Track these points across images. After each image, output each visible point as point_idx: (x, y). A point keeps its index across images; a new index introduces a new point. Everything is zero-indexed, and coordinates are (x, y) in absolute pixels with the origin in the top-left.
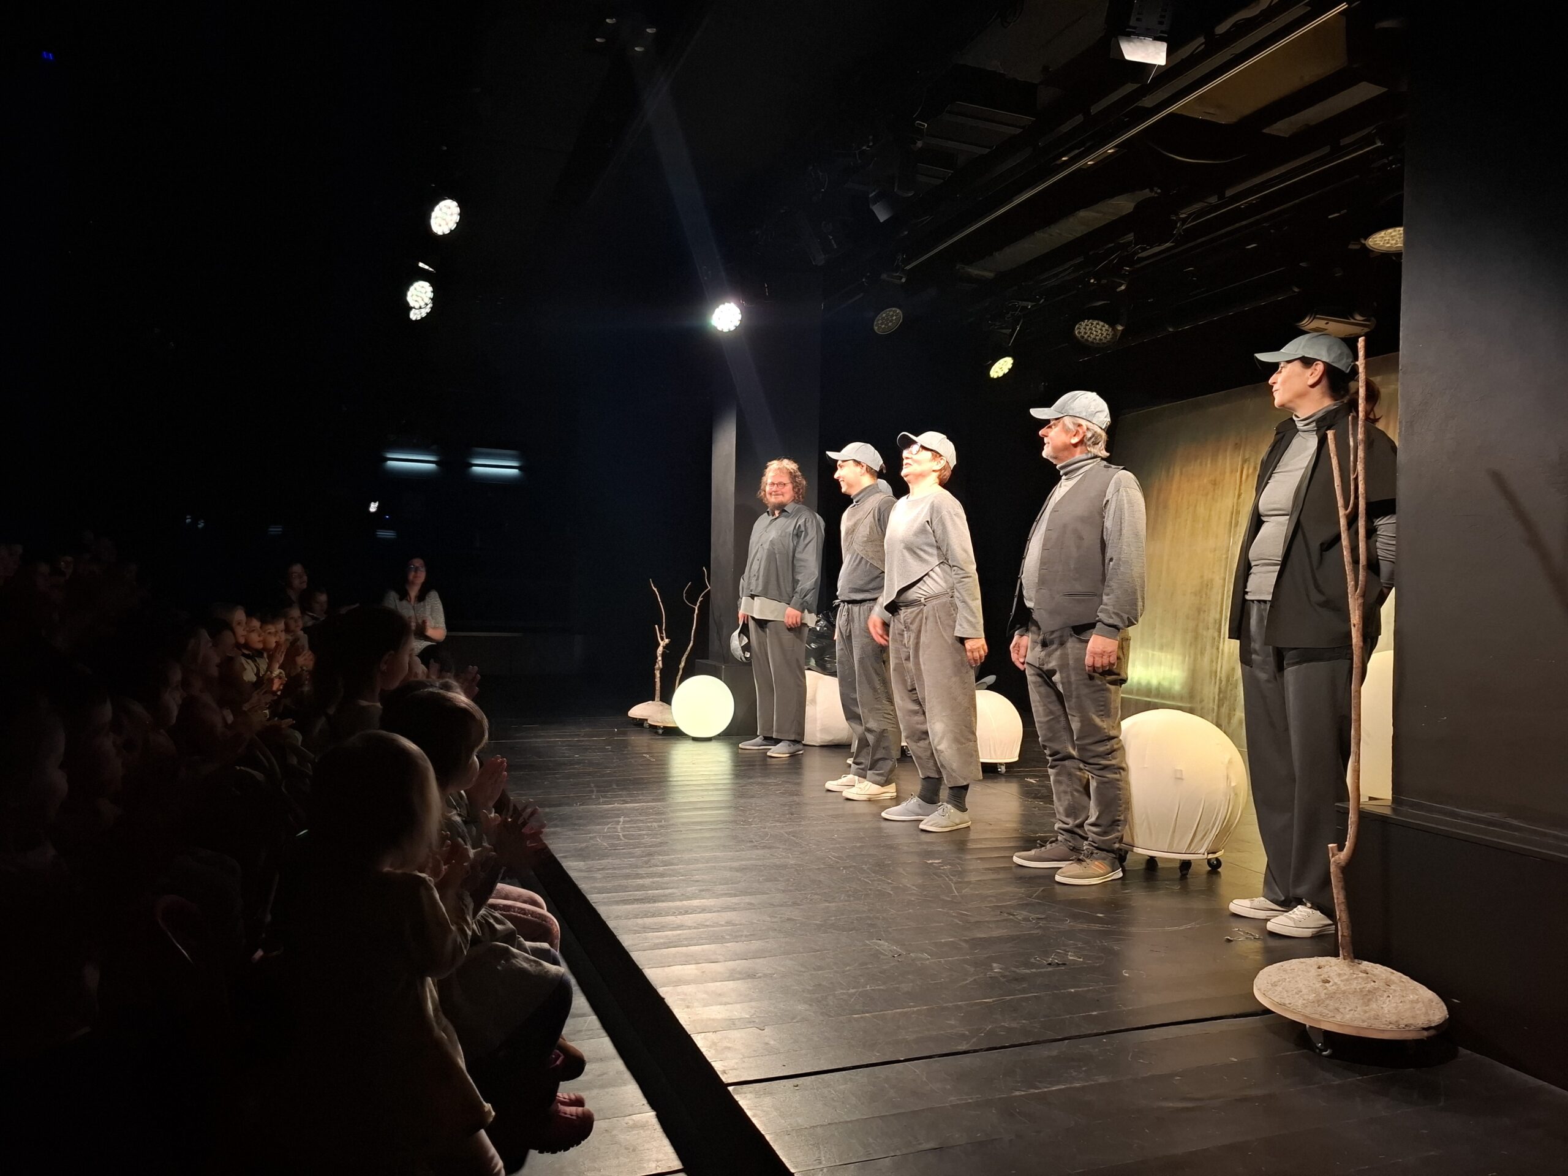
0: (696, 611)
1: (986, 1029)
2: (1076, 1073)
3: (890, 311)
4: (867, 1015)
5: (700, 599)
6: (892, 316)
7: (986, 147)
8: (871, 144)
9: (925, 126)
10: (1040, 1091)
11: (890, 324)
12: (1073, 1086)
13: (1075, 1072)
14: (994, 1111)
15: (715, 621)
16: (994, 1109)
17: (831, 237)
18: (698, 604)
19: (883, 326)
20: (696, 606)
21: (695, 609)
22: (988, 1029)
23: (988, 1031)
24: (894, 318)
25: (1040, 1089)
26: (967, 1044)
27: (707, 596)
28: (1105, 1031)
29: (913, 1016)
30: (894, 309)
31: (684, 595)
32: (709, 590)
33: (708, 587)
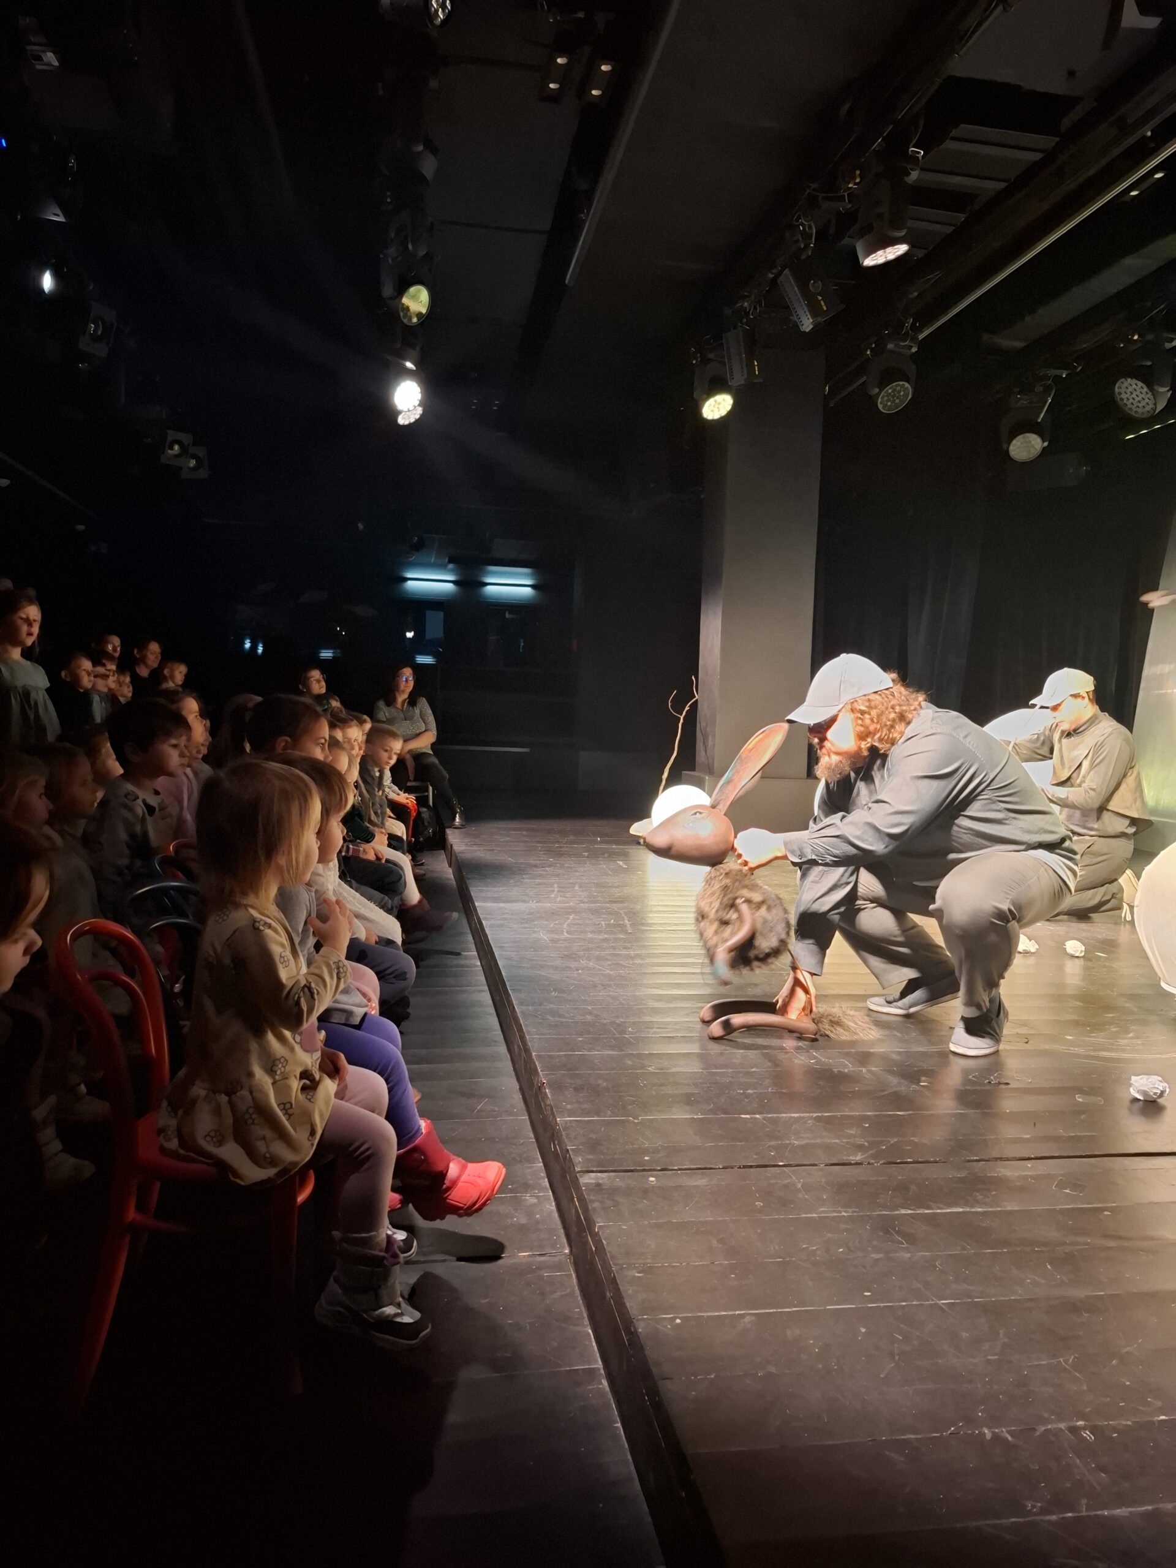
0: (682, 721)
1: (890, 1142)
2: (982, 1197)
3: (897, 385)
4: (758, 1116)
5: (687, 708)
6: (899, 392)
7: (1000, 180)
8: (858, 180)
9: (921, 153)
10: (931, 1211)
11: (897, 401)
12: (973, 1210)
13: (981, 1195)
14: (868, 1227)
15: (701, 732)
16: (869, 1224)
17: (820, 298)
18: (684, 713)
19: (889, 404)
20: (681, 715)
21: (680, 718)
22: (892, 1142)
23: (891, 1145)
24: (902, 393)
25: (932, 1209)
26: (862, 1155)
27: (695, 706)
28: (1033, 1156)
29: (809, 1122)
30: (901, 383)
31: (670, 704)
32: (697, 700)
33: (695, 697)
